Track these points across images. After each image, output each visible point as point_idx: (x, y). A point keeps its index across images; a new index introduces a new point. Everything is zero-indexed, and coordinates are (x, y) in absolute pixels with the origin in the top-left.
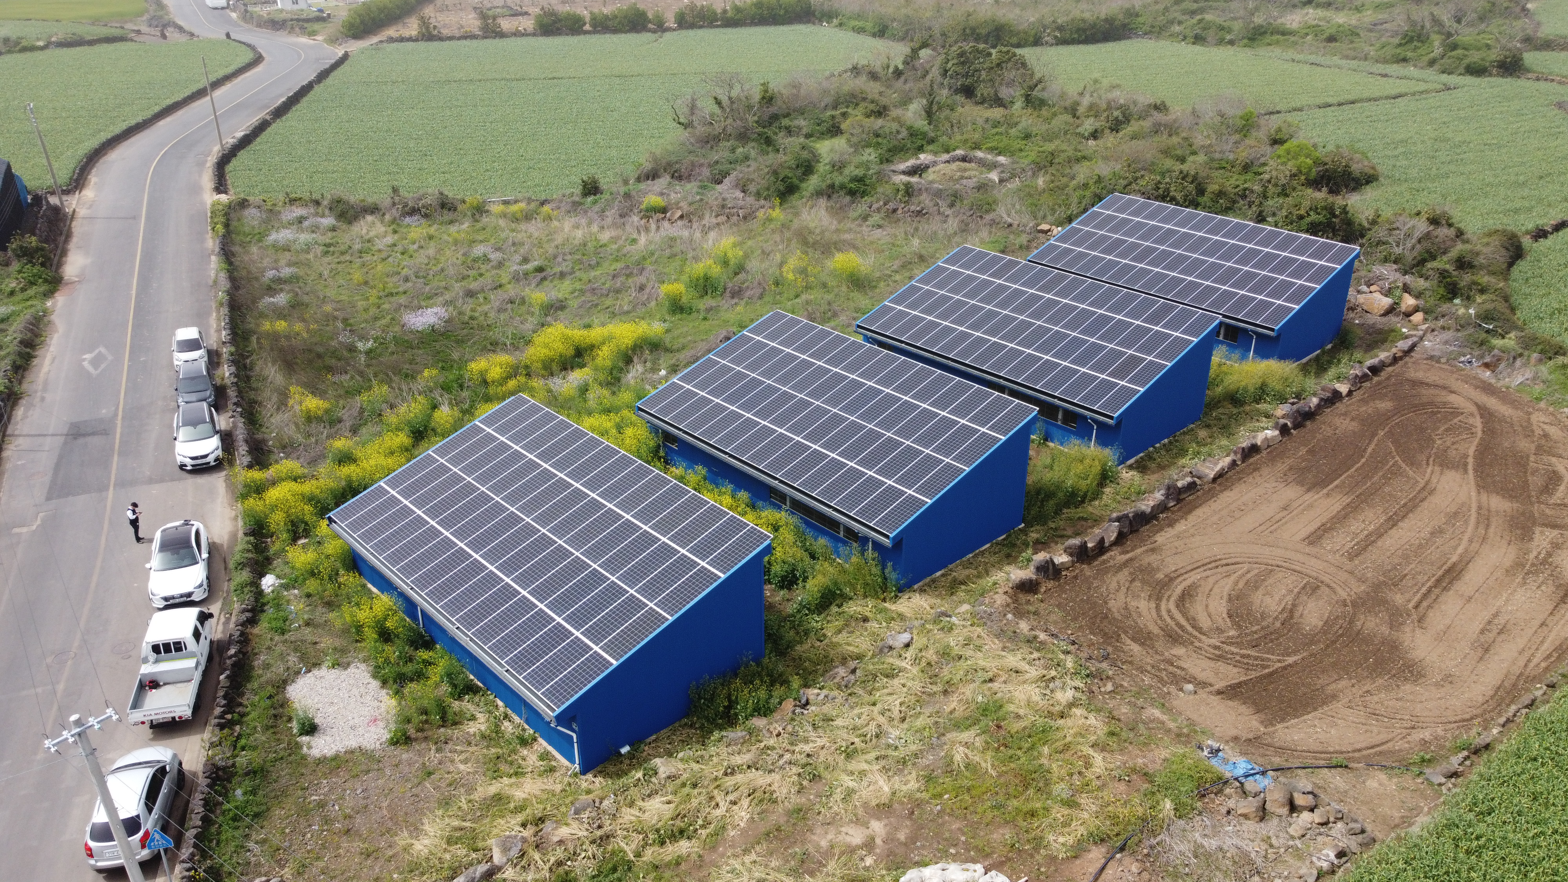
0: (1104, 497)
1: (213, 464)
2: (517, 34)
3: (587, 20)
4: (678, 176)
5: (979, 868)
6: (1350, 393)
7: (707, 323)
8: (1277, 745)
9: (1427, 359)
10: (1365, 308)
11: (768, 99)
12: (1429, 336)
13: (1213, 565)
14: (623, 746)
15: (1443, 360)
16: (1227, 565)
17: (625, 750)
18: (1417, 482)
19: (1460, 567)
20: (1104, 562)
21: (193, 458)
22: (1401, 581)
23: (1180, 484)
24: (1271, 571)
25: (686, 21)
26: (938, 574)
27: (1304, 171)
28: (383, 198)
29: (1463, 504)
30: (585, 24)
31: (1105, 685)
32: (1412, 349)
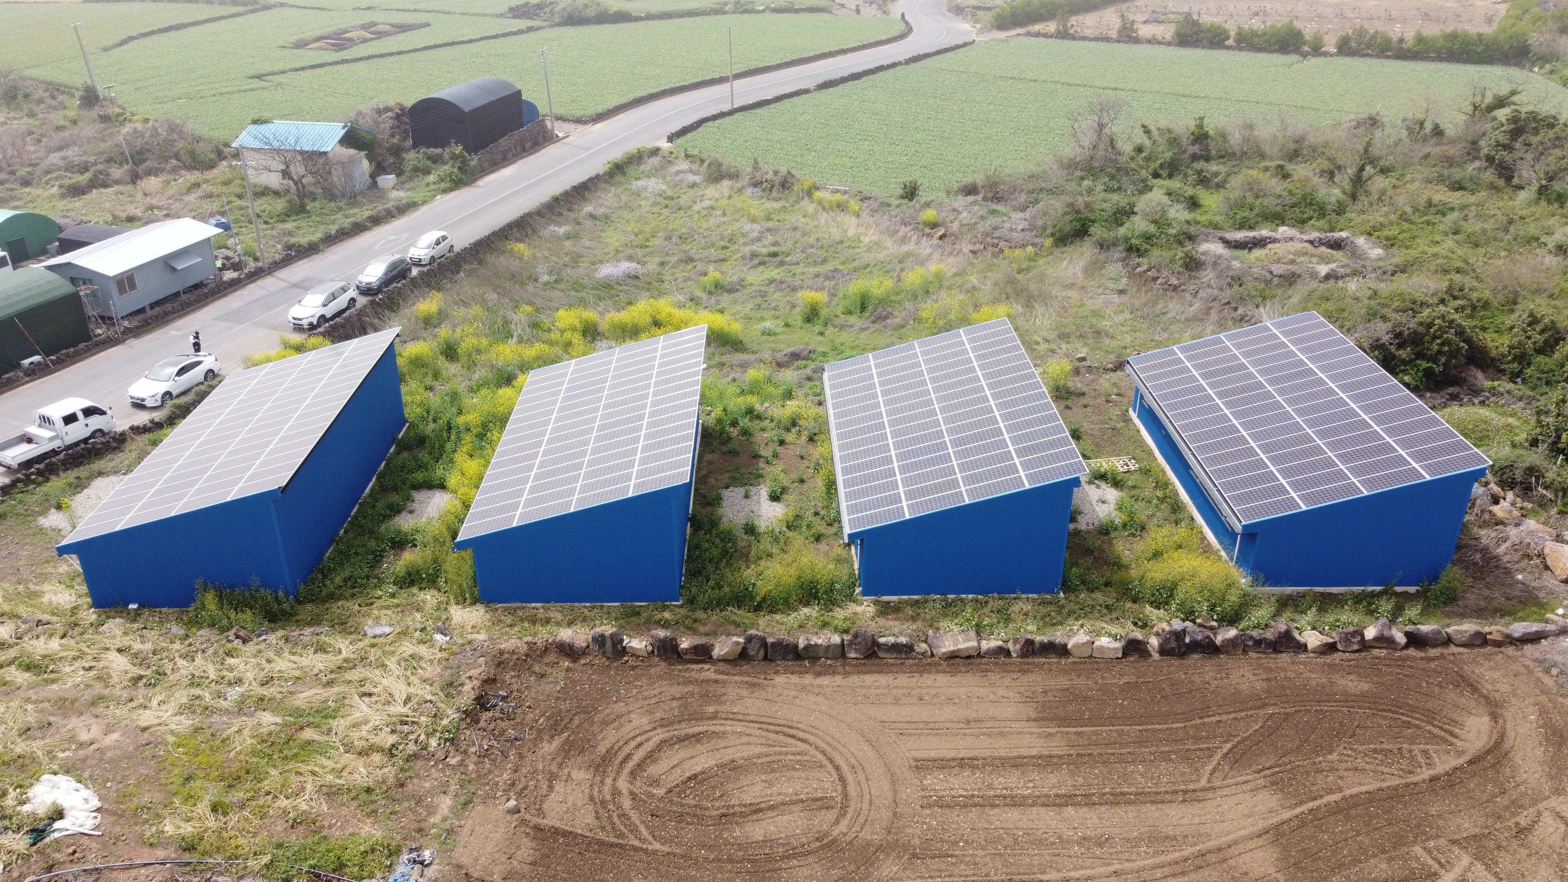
0: (792, 614)
1: (305, 327)
3: (1232, 33)
6: (1329, 650)
13: (779, 729)
14: (133, 602)
17: (133, 606)
18: (1197, 781)
20: (684, 671)
21: (294, 318)
23: (882, 640)
25: (1345, 48)
30: (1228, 38)
31: (454, 757)
32: (1534, 638)
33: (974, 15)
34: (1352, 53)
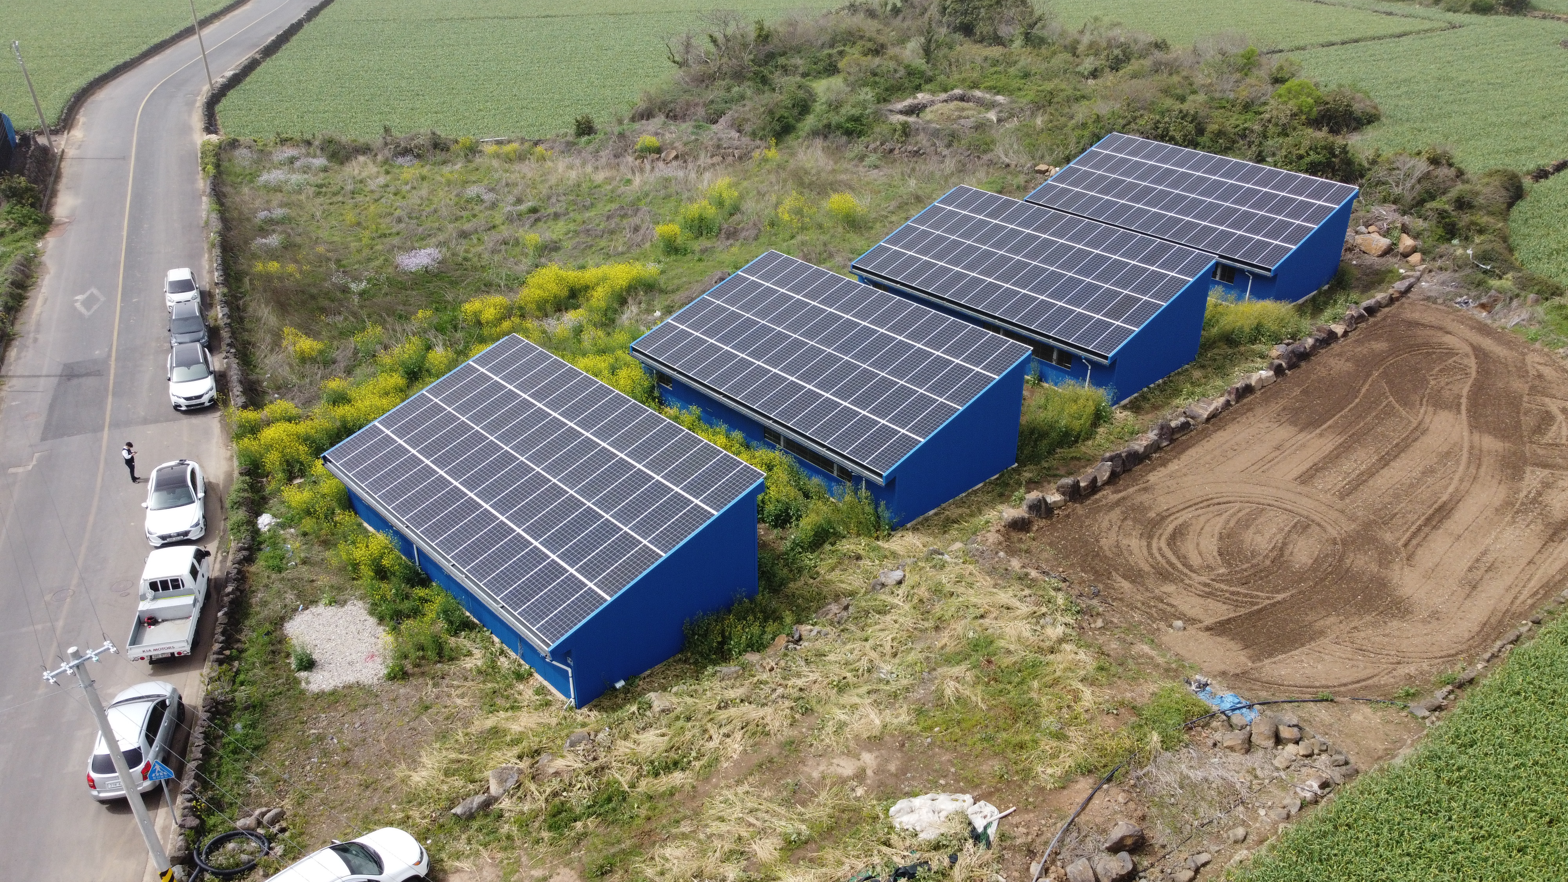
0: (1098, 437)
1: (207, 404)
4: (673, 116)
5: (968, 798)
6: (1346, 334)
7: (701, 264)
8: (1264, 679)
9: (1423, 300)
10: (1363, 248)
11: (764, 37)
12: (1426, 276)
13: (1205, 503)
14: (618, 681)
15: (1440, 301)
16: (1219, 504)
17: (620, 684)
18: (1410, 422)
19: (1450, 506)
20: (1096, 501)
21: (187, 399)
22: (1391, 519)
23: (1173, 424)
24: (1263, 510)
26: (931, 512)
27: (1306, 110)
28: (375, 138)
29: (1455, 445)
31: (1095, 622)
32: (1409, 289)
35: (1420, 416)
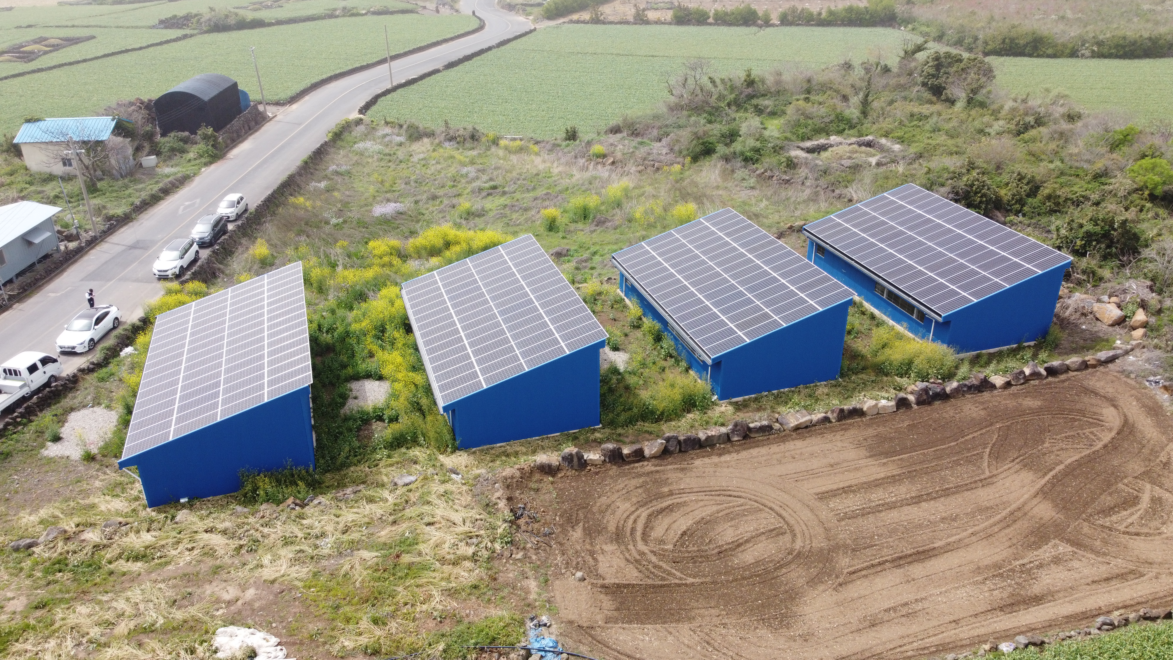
1: (170, 276)
2: (658, 22)
3: (711, 14)
5: (274, 640)
6: (1008, 385)
9: (1118, 372)
10: (1098, 316)
11: (750, 83)
12: (1137, 352)
13: (718, 493)
14: (183, 497)
15: (1133, 376)
16: (730, 496)
17: (183, 500)
18: (983, 473)
19: (936, 552)
20: (633, 468)
21: (159, 271)
22: (865, 548)
23: (752, 425)
24: (760, 510)
25: (786, 20)
26: (498, 445)
27: (1150, 186)
28: (439, 128)
29: (1009, 502)
30: (709, 18)
31: (517, 553)
32: (1112, 360)
33: (524, 10)
34: (791, 24)
35: (1000, 470)
